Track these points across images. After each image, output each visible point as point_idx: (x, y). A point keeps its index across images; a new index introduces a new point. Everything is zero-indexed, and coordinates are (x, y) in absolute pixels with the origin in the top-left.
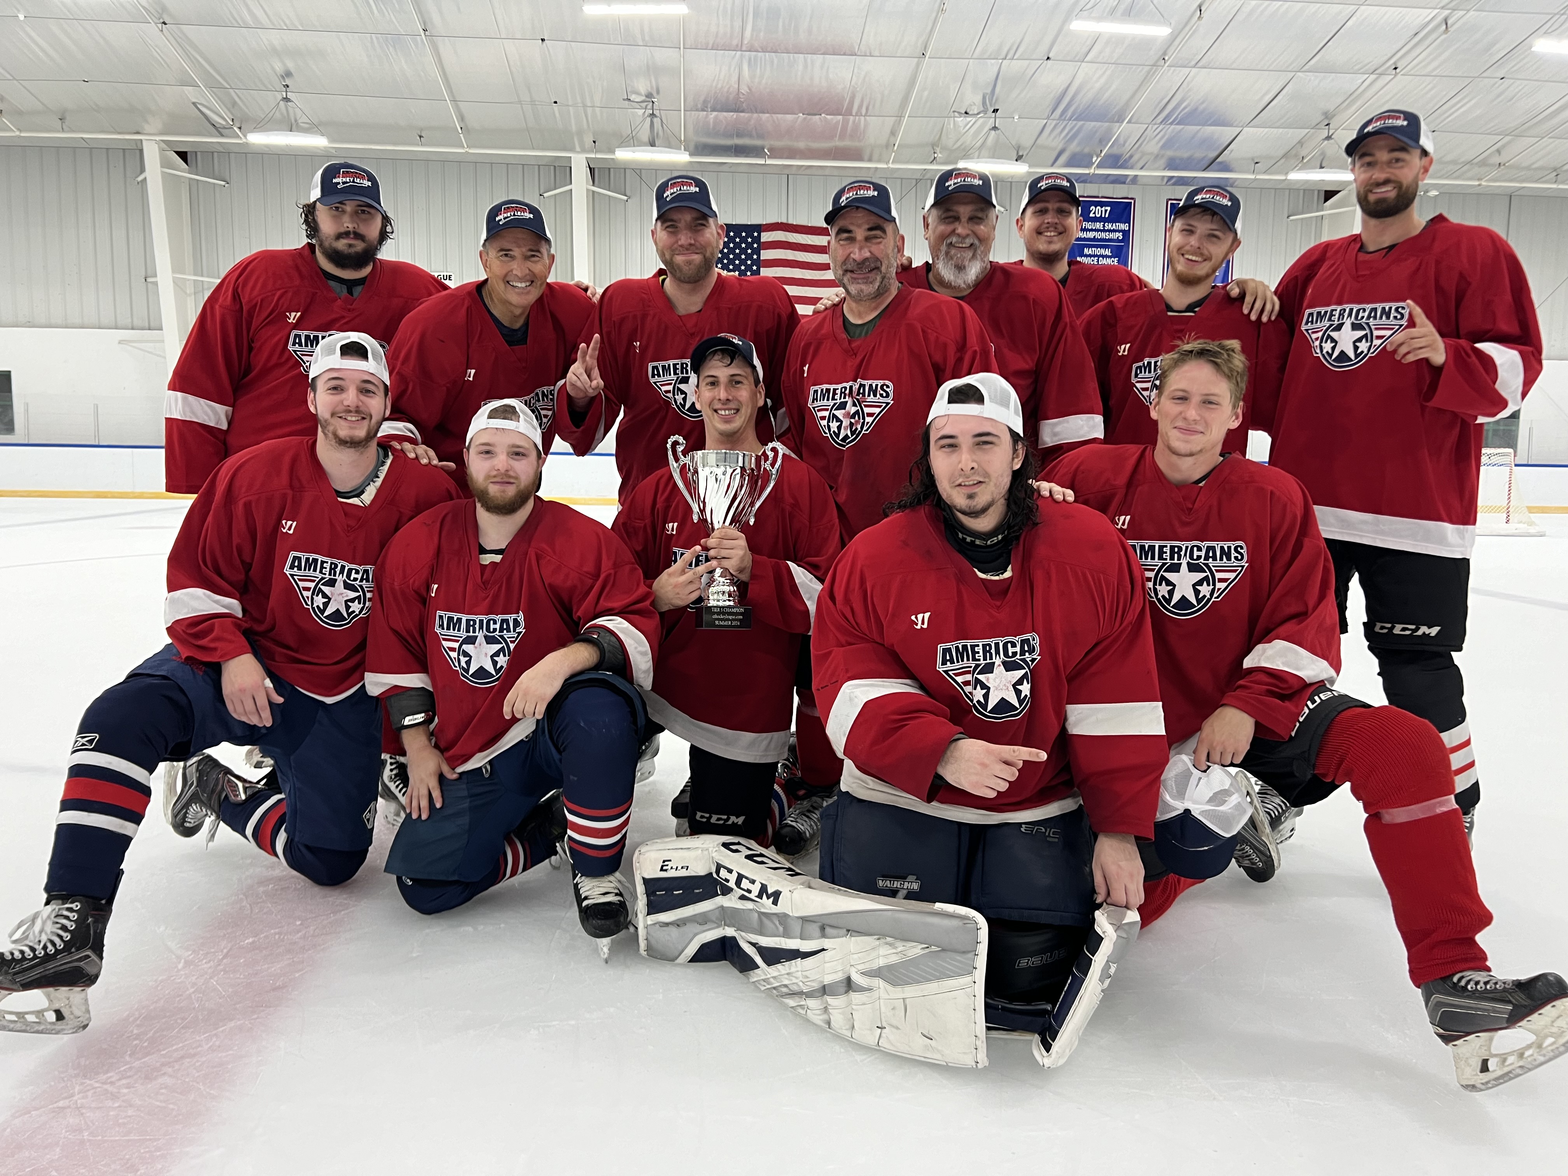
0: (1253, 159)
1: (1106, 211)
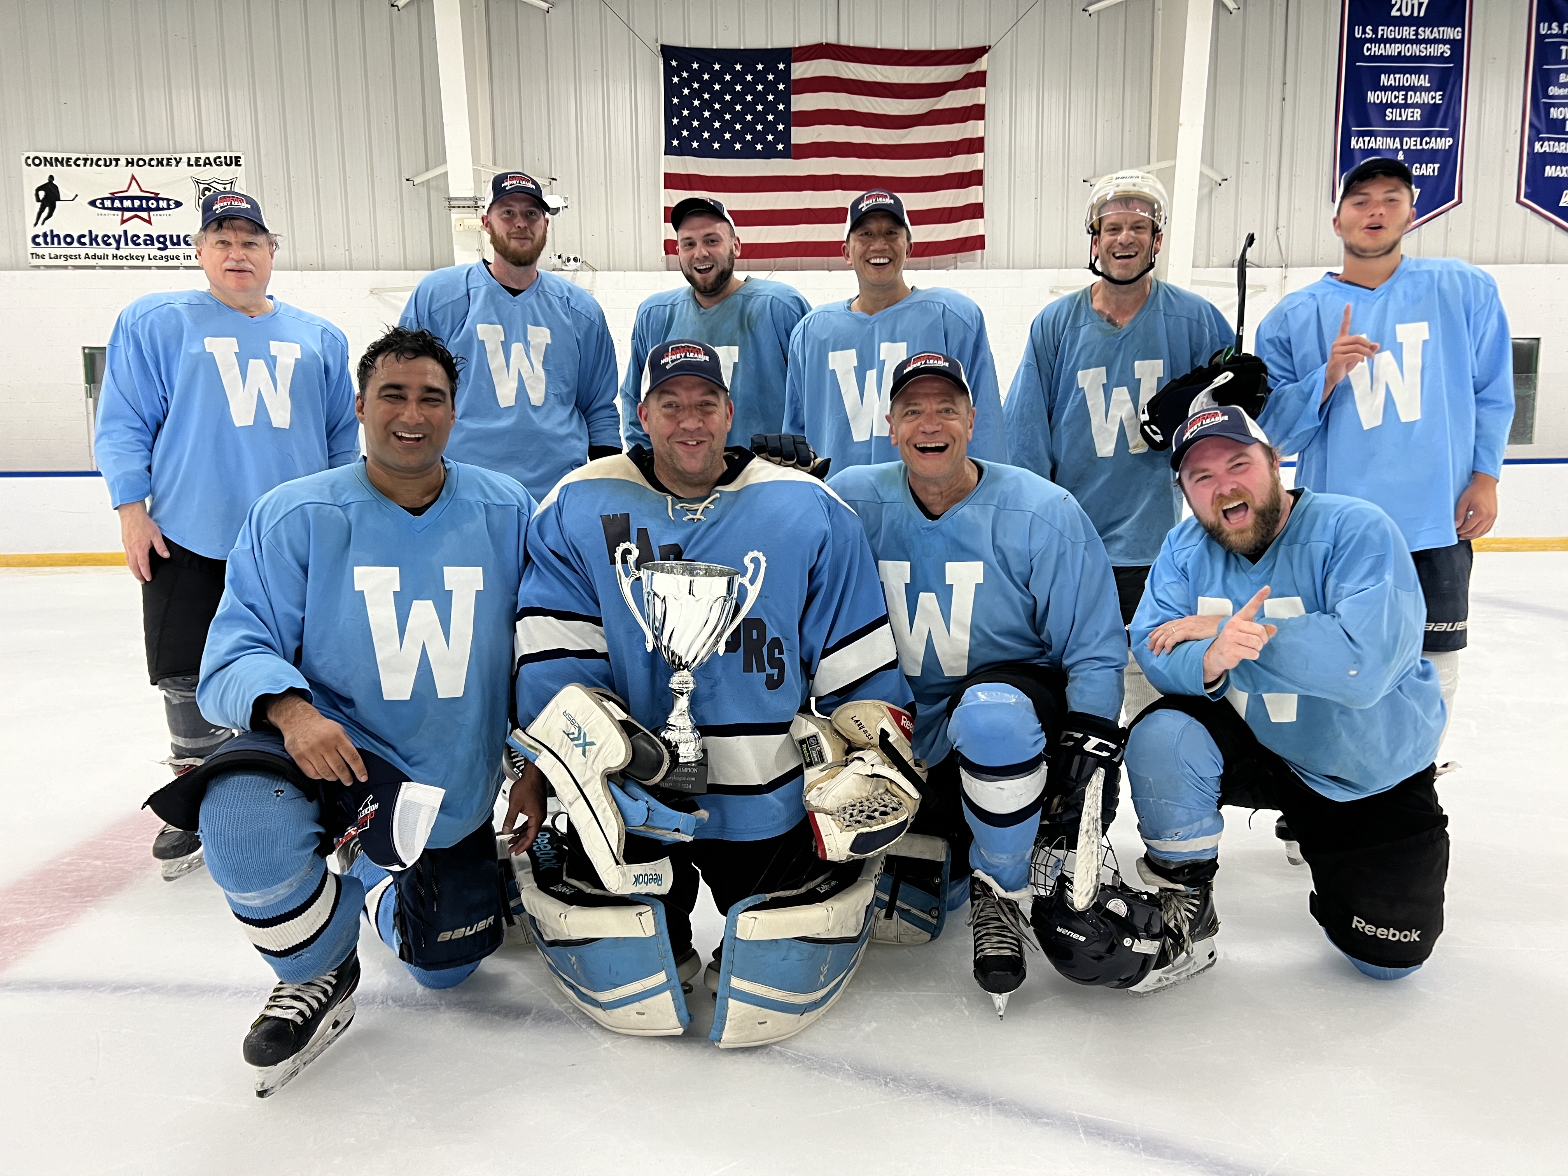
1: (1421, 5)
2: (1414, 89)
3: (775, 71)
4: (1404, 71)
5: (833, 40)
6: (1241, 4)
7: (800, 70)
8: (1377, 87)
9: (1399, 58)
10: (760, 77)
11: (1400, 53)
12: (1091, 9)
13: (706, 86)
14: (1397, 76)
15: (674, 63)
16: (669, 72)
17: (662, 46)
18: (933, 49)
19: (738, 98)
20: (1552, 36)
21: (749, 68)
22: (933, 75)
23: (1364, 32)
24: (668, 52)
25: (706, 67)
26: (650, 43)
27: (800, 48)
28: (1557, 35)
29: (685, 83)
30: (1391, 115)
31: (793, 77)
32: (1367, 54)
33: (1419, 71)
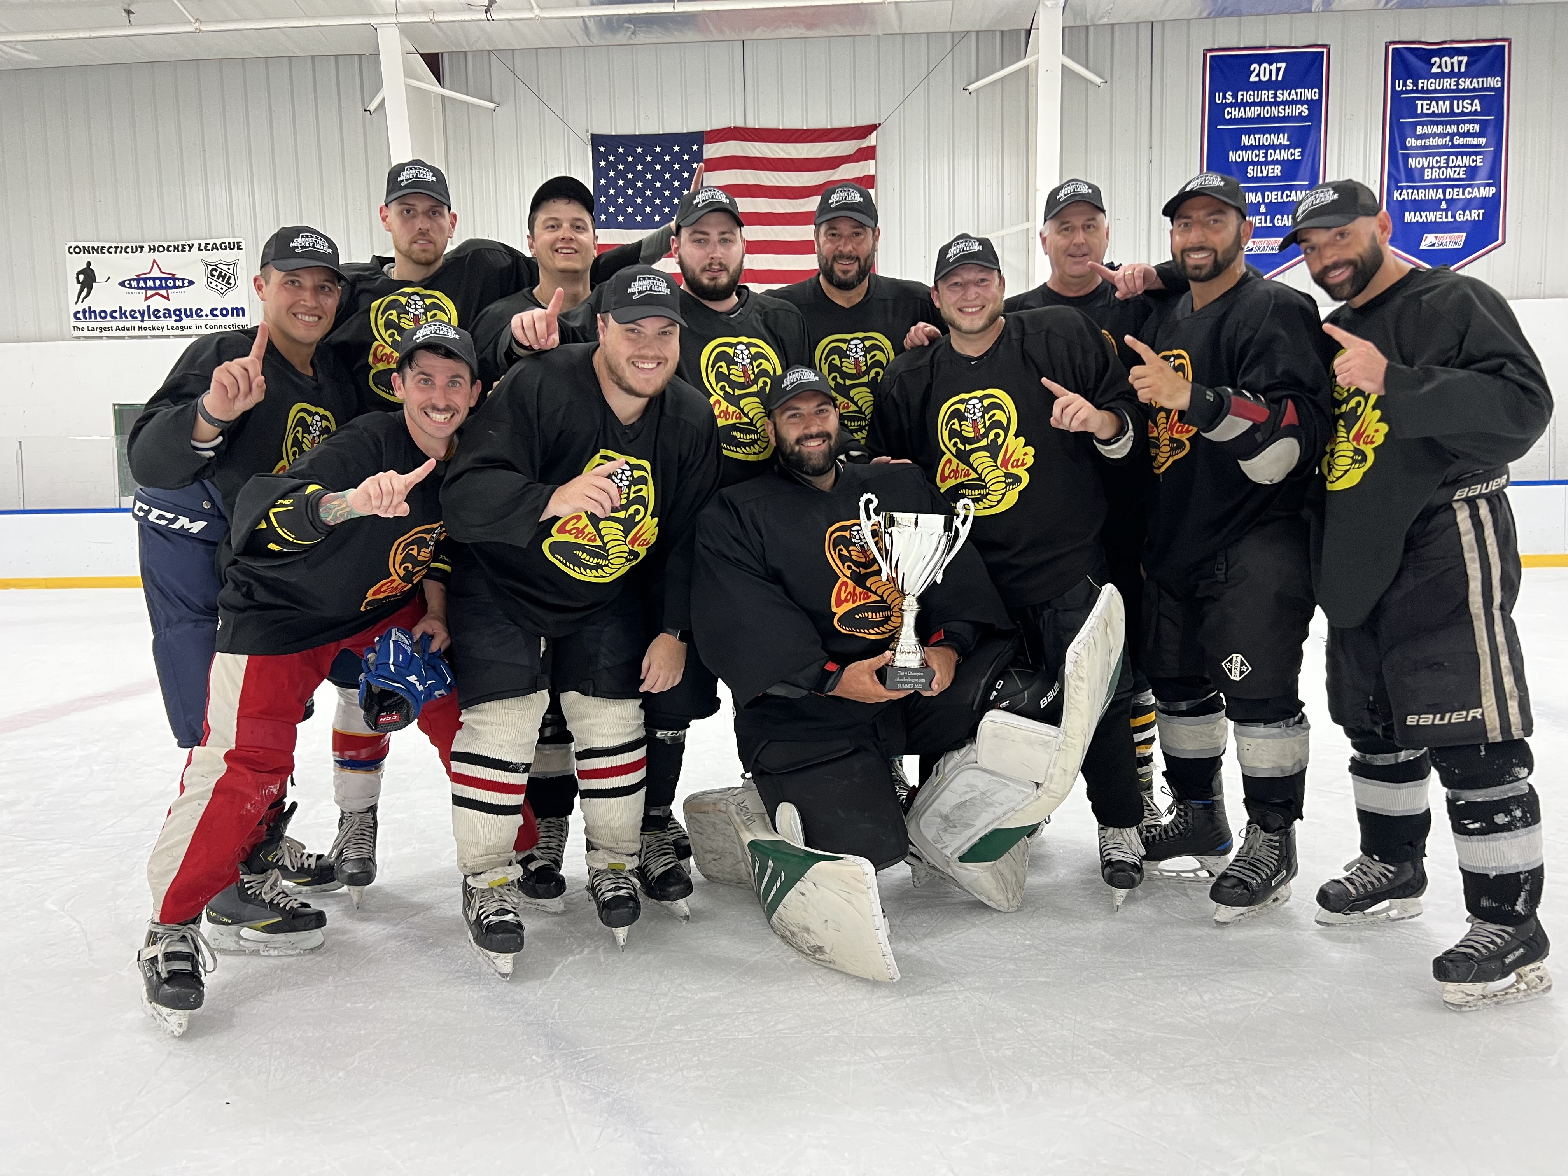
1: (1278, 70)
2: (1274, 147)
3: (690, 152)
4: (1263, 131)
5: (740, 124)
6: (1108, 79)
7: (712, 151)
8: (1238, 147)
9: (1259, 119)
10: (677, 158)
11: (1259, 115)
12: (971, 88)
13: (630, 167)
14: (1257, 136)
15: (602, 149)
16: (597, 157)
17: (592, 135)
18: (829, 127)
19: (658, 176)
20: (1407, 92)
21: (667, 150)
22: (829, 150)
23: (1224, 97)
24: (596, 140)
25: (630, 150)
26: (582, 133)
27: (712, 132)
28: (1412, 91)
29: (612, 166)
30: (1251, 172)
31: (706, 156)
32: (1227, 117)
33: (1277, 131)
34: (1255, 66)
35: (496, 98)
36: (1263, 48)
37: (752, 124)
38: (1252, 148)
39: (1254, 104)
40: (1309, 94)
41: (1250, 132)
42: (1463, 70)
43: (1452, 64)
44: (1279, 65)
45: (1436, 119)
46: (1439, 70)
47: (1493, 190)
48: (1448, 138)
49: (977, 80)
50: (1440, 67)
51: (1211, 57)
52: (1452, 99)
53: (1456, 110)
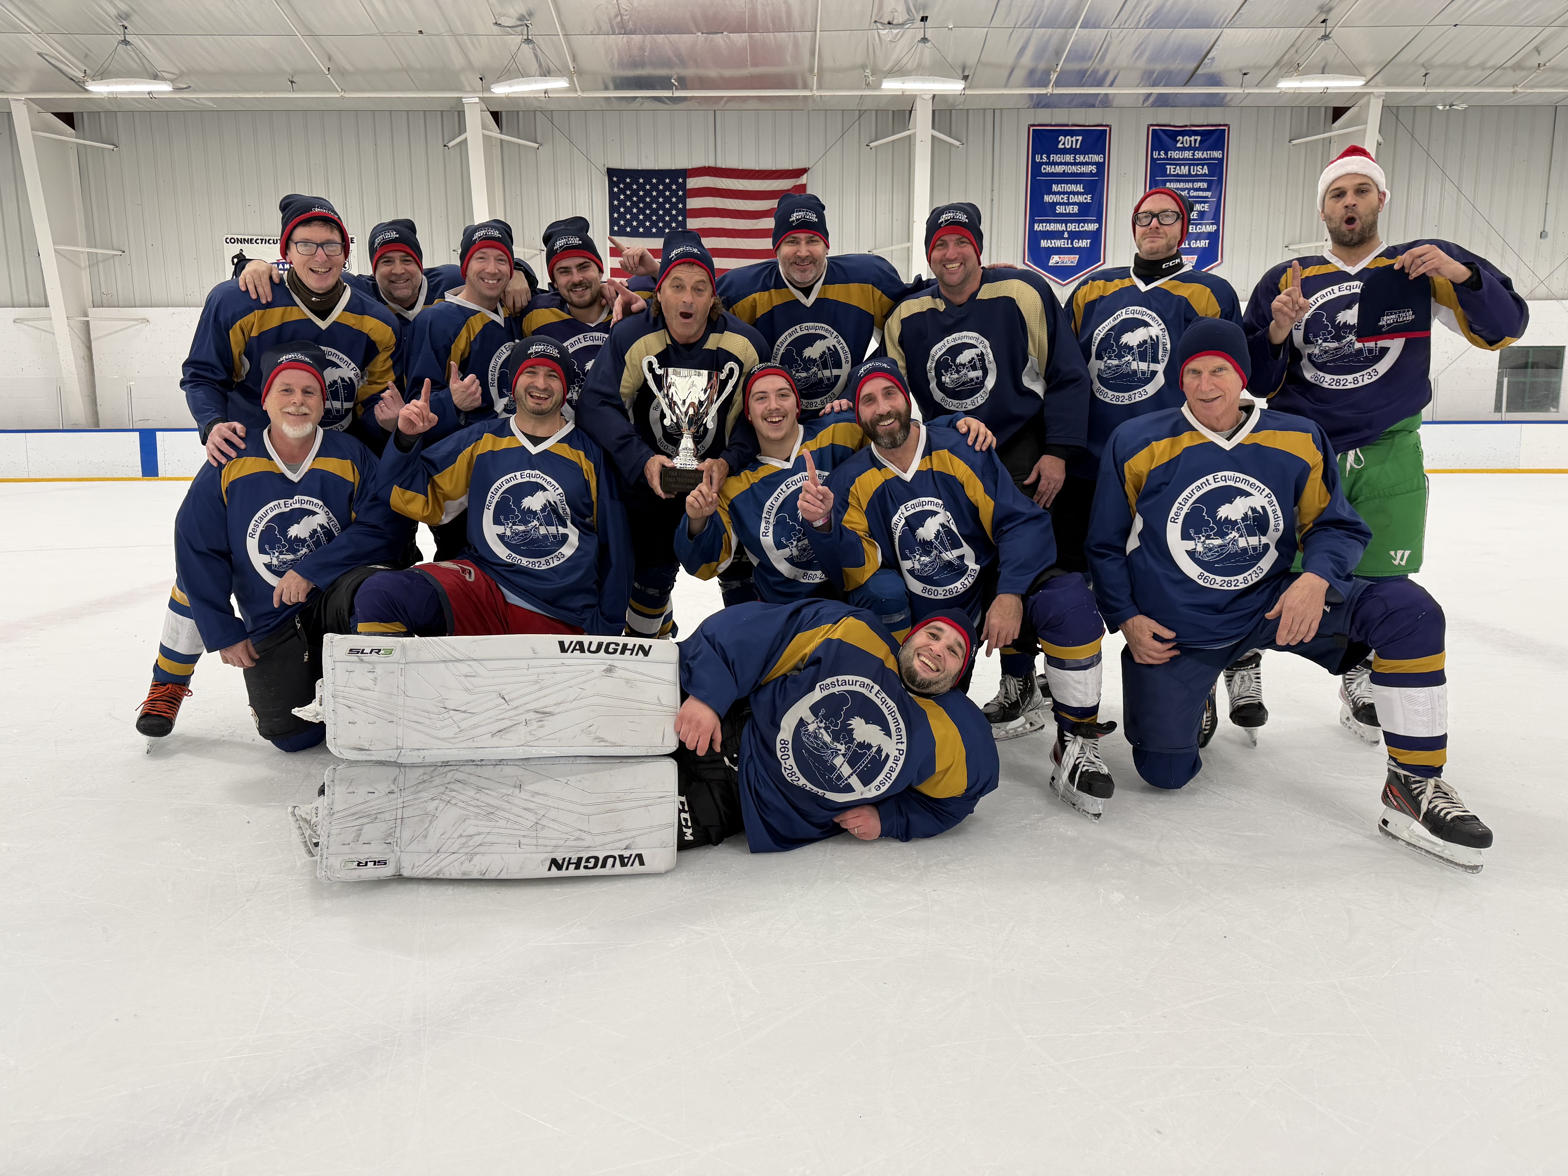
0: (1240, 70)
1: (1077, 141)
2: (1074, 193)
3: (677, 184)
4: (1067, 182)
5: (711, 164)
6: (964, 142)
7: (693, 183)
8: (1050, 192)
9: (1064, 174)
10: (667, 187)
11: (1064, 171)
12: (872, 145)
13: (635, 193)
14: (1063, 185)
15: (615, 179)
16: (612, 184)
17: (608, 169)
18: (774, 169)
19: (654, 200)
20: (1161, 159)
21: (661, 181)
22: (774, 185)
23: (1041, 158)
24: (611, 172)
25: (635, 181)
26: (600, 167)
27: (692, 169)
28: (1163, 159)
29: (622, 191)
30: (1060, 209)
31: (688, 187)
32: (1043, 172)
33: (1076, 182)
34: (1061, 138)
35: (539, 139)
36: (1067, 125)
37: (721, 164)
38: (1059, 193)
39: (1061, 164)
40: (1097, 158)
41: (1058, 182)
42: (1197, 145)
43: (1191, 141)
44: (1078, 138)
45: (1179, 178)
46: (1182, 145)
47: (1215, 227)
48: (1186, 192)
49: (876, 140)
50: (1182, 143)
51: (1033, 130)
52: (1190, 165)
53: (1192, 173)
